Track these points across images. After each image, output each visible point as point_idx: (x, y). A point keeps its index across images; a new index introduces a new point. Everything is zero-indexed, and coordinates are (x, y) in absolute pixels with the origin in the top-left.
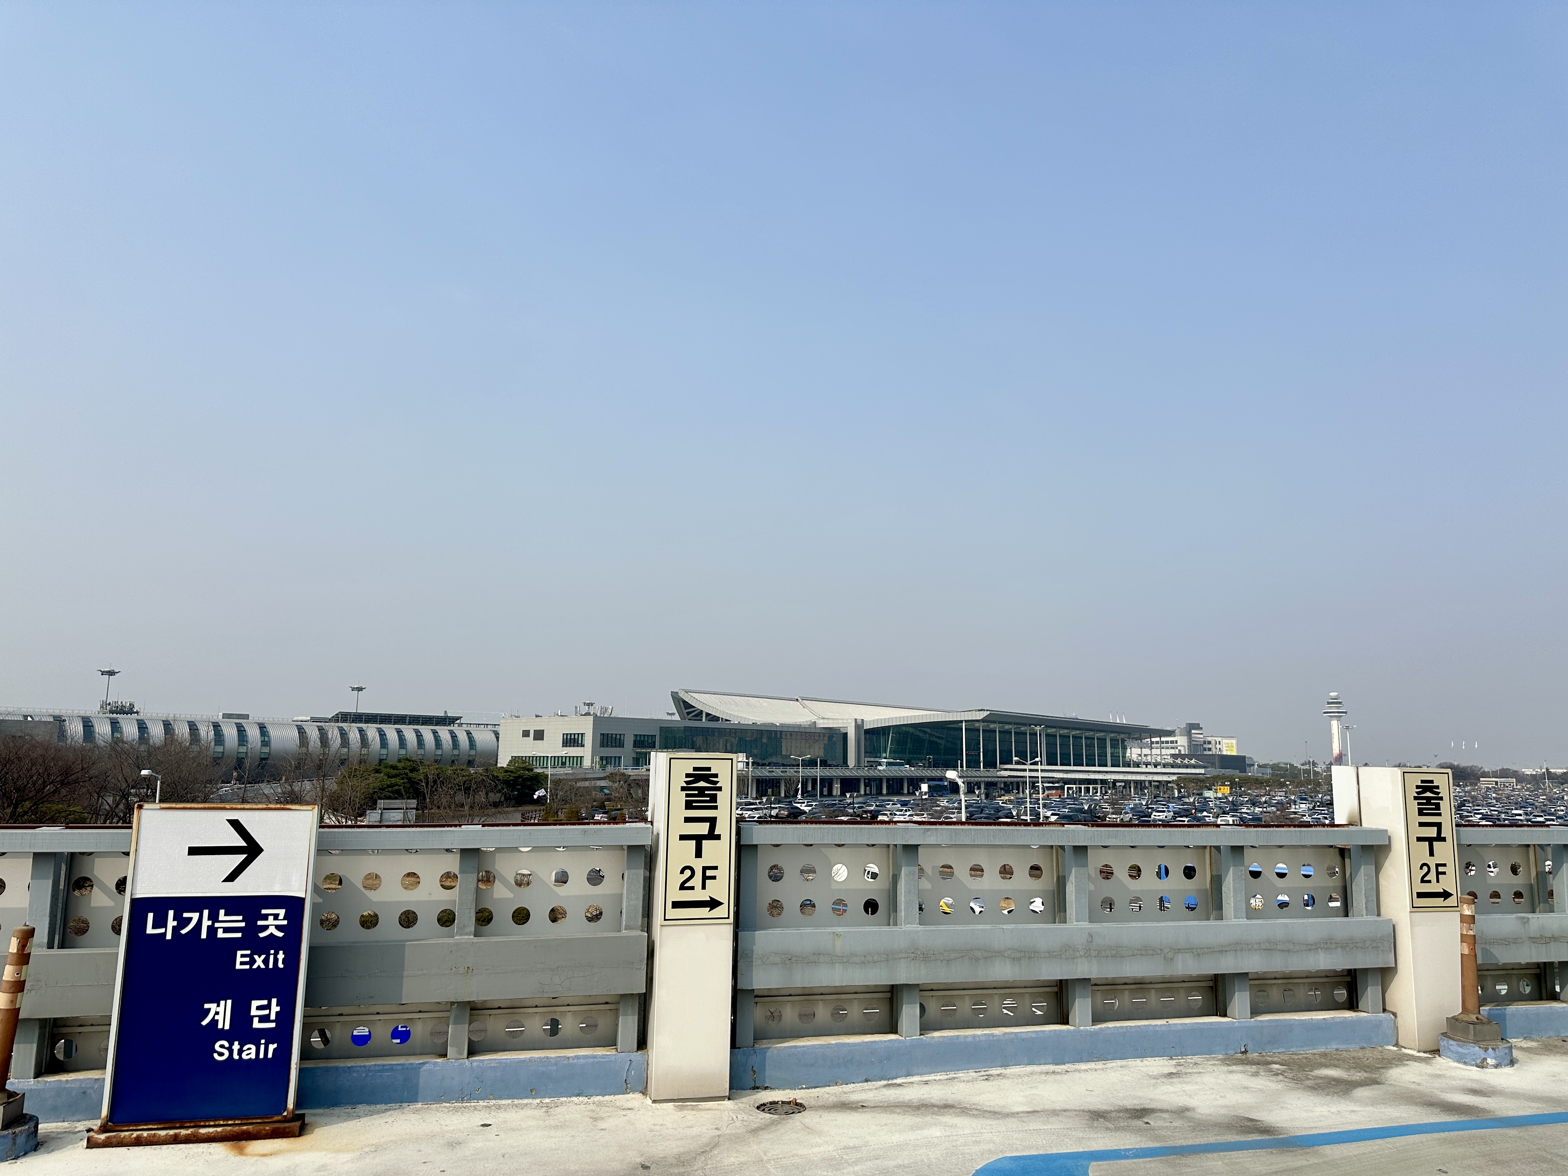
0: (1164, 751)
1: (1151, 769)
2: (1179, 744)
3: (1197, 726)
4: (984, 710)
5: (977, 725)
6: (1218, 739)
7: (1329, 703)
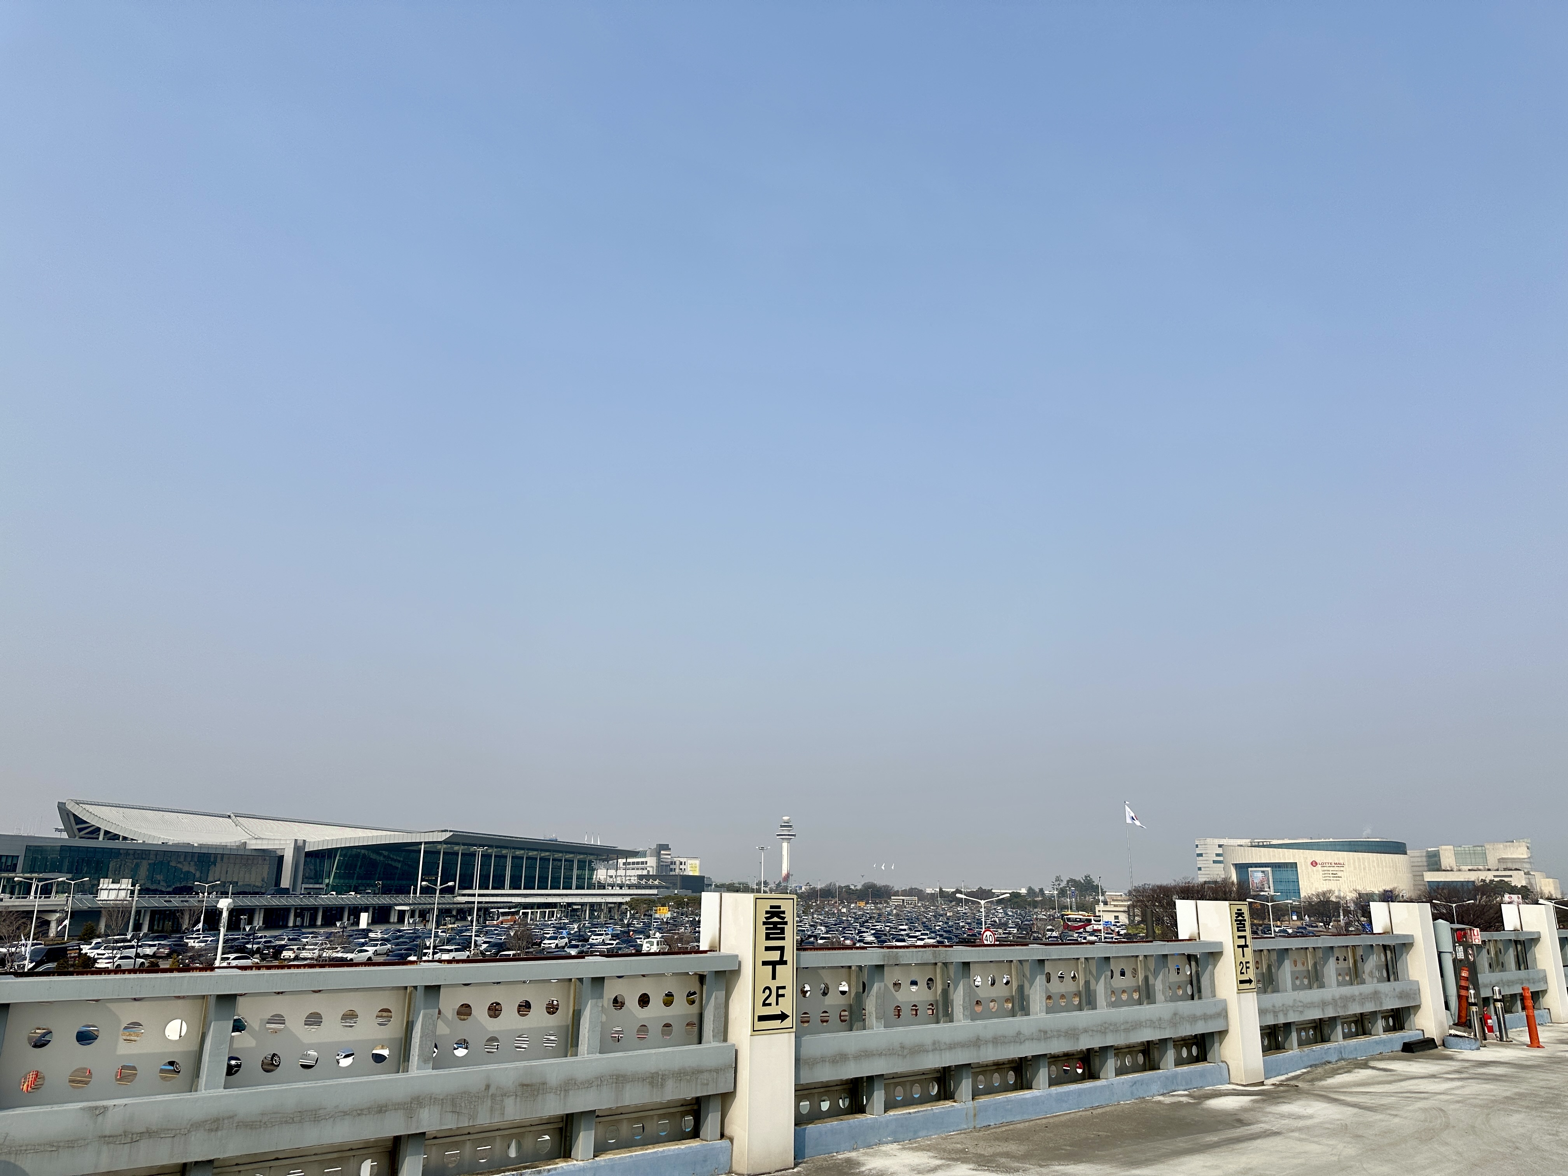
0: (629, 873)
1: (617, 891)
2: (648, 865)
3: (666, 847)
4: (447, 831)
5: (439, 847)
6: (683, 860)
7: (782, 826)
